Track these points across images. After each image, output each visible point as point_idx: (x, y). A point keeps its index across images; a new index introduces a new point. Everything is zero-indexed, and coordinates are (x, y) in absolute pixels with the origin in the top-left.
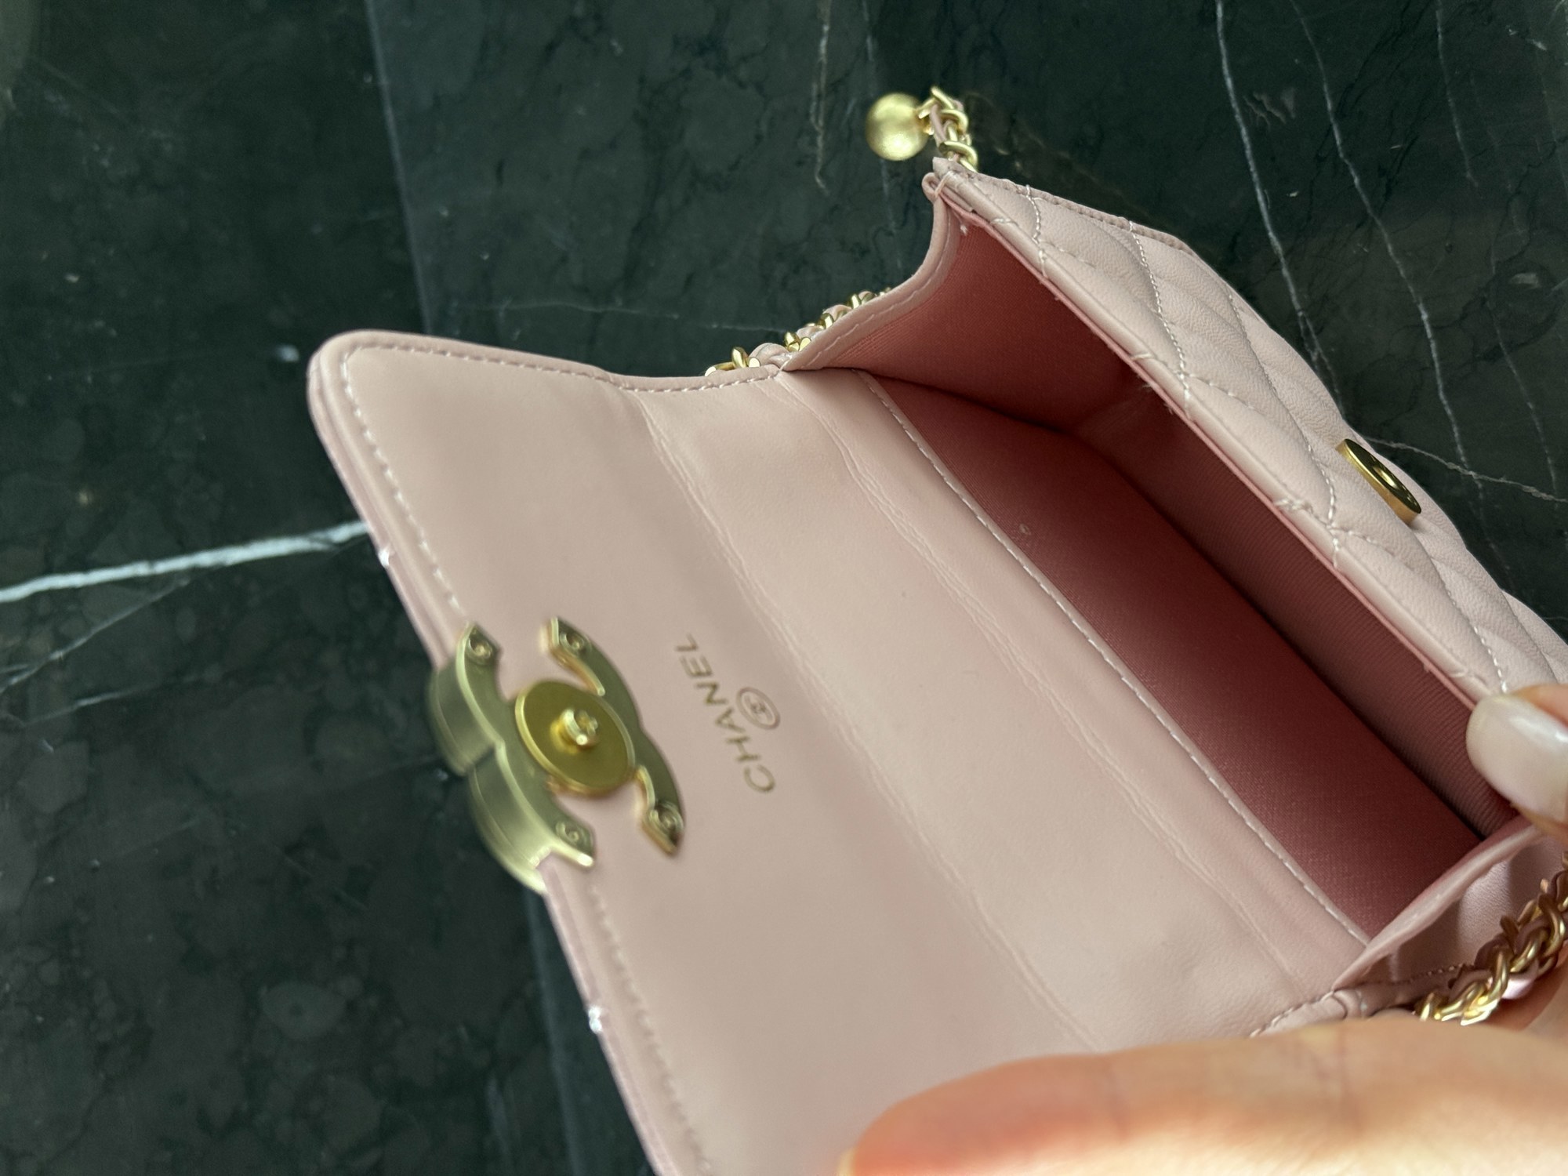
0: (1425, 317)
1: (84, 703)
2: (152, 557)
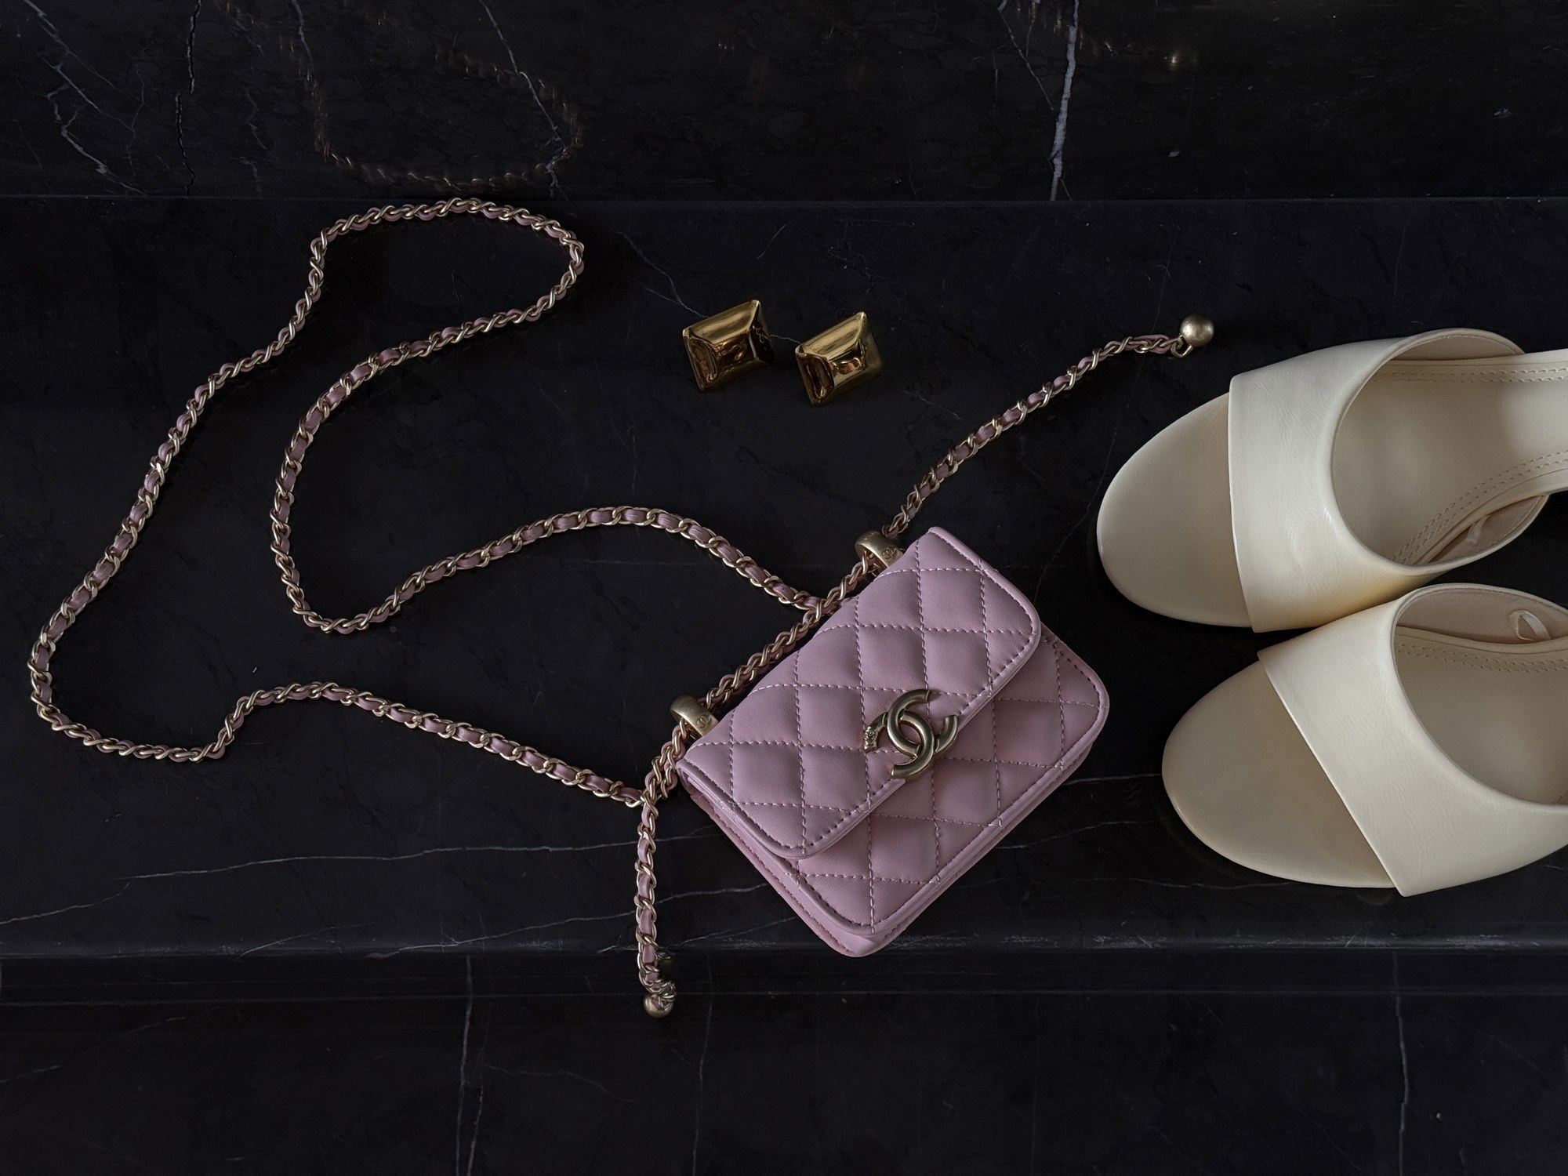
0: (1021, 847)
1: (997, 71)
2: (1070, 102)
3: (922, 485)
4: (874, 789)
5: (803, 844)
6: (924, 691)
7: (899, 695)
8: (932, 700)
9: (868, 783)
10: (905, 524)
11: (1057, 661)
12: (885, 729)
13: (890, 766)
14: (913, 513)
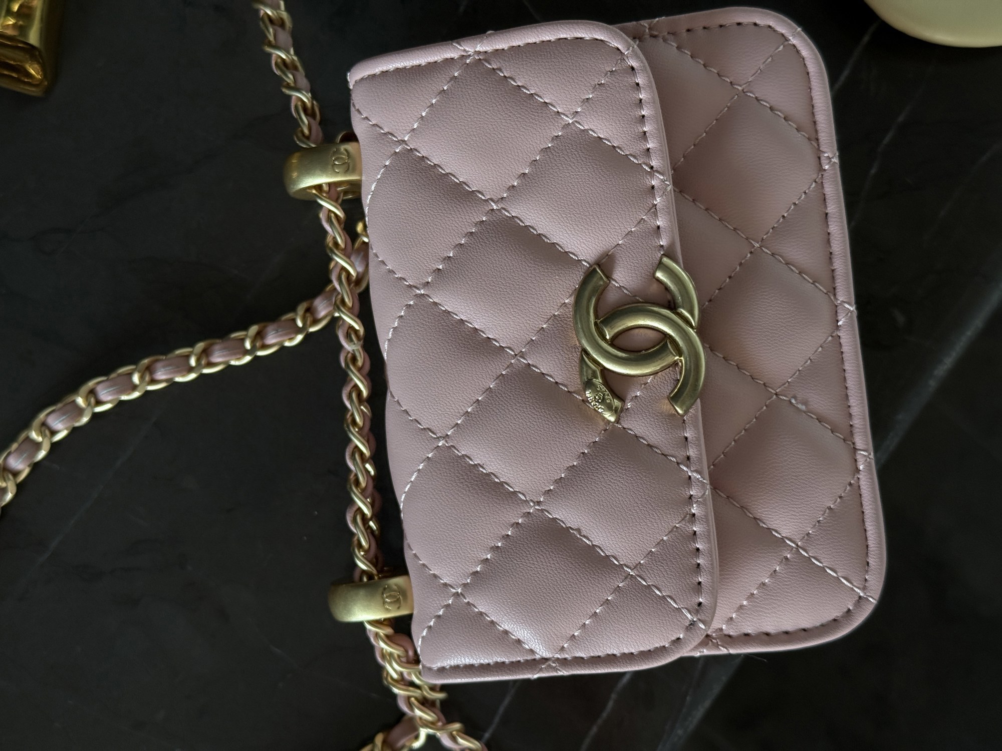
3: (271, 38)
4: (681, 454)
5: (689, 616)
6: (590, 274)
7: (570, 312)
8: (611, 273)
9: (665, 455)
10: (313, 104)
11: (678, 48)
12: (604, 370)
13: (666, 406)
14: (303, 82)
